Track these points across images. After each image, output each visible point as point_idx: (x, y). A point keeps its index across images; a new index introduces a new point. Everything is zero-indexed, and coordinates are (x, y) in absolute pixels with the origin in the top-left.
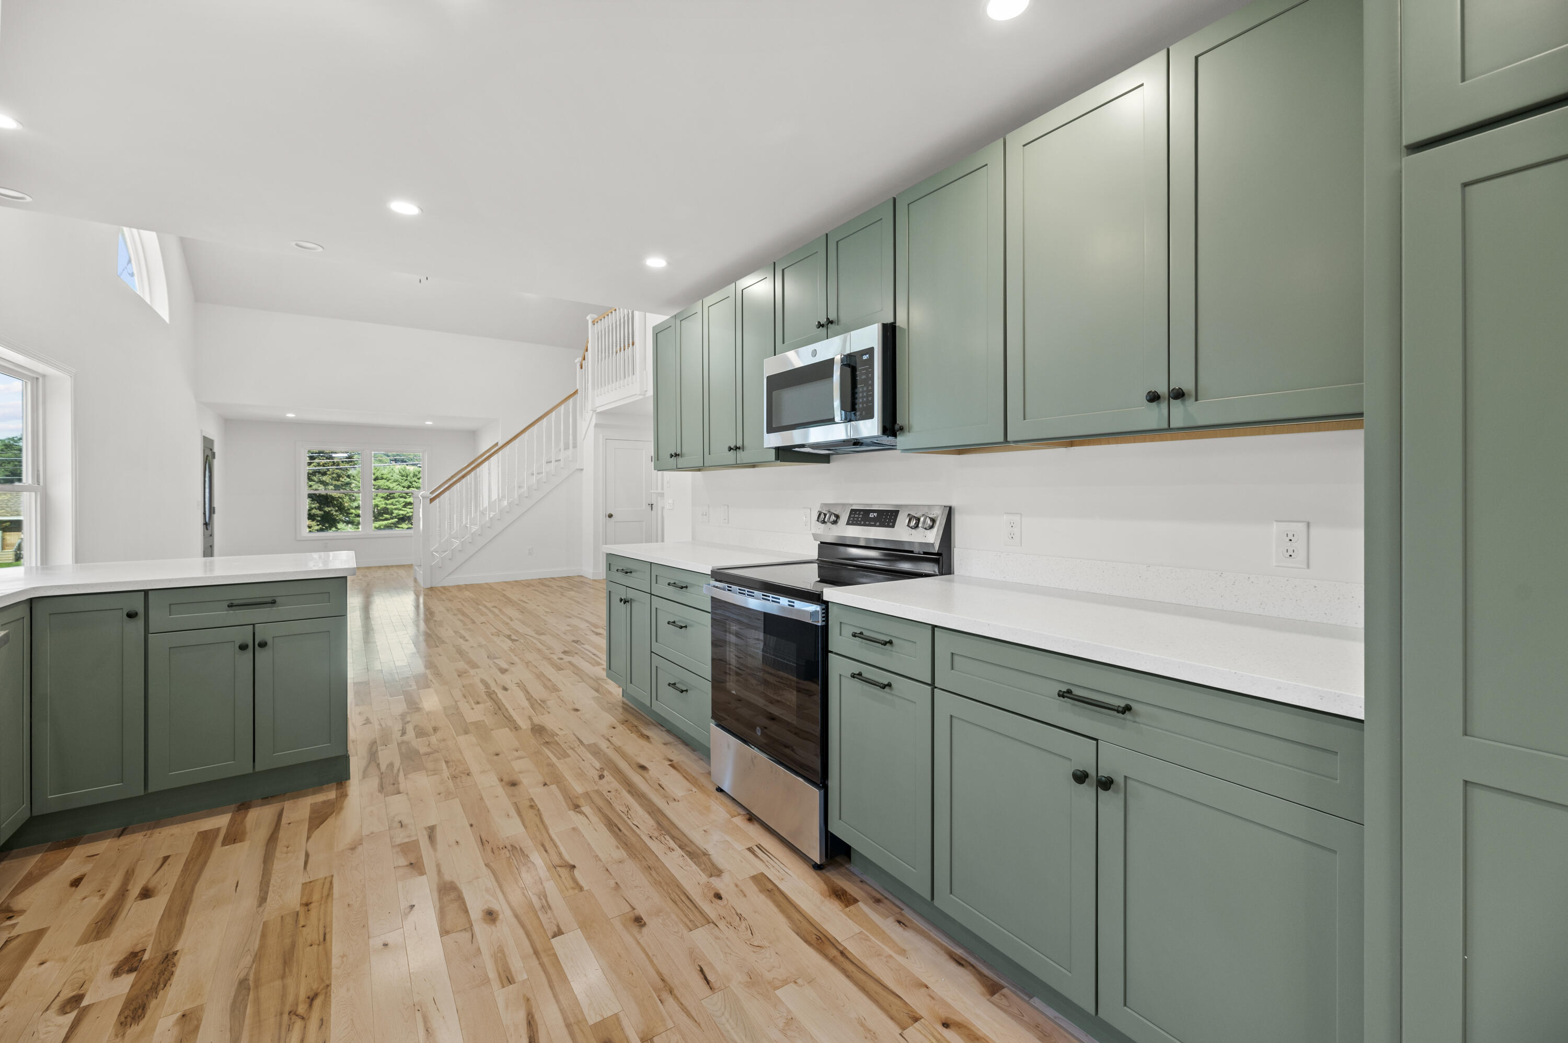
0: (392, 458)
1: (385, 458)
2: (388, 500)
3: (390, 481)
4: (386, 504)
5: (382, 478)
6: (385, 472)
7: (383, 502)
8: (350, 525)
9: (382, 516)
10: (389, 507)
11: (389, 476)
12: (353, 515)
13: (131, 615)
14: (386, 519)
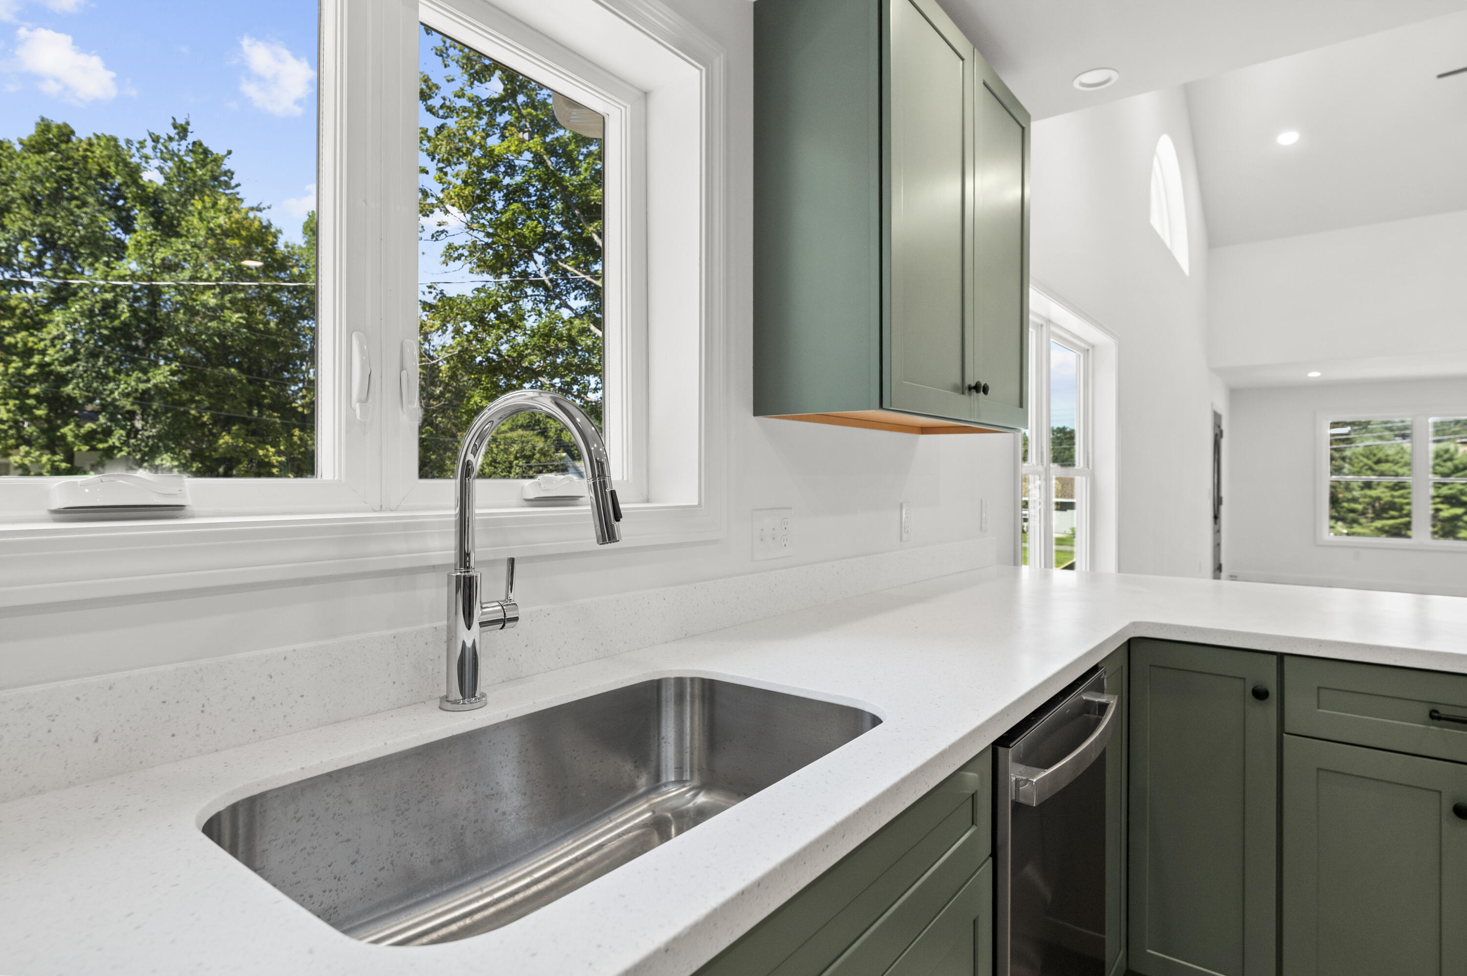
0: (1397, 432)
1: (1387, 434)
2: (1396, 490)
3: (1399, 465)
4: (1393, 496)
5: (1387, 461)
6: (1391, 452)
7: (1389, 494)
8: (1340, 523)
9: (1387, 513)
10: (1397, 500)
11: (1397, 458)
12: (1344, 510)
13: (1260, 694)
14: (1393, 518)
